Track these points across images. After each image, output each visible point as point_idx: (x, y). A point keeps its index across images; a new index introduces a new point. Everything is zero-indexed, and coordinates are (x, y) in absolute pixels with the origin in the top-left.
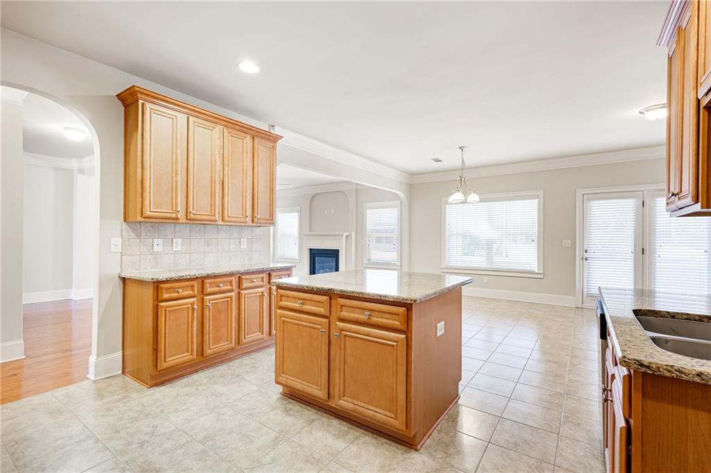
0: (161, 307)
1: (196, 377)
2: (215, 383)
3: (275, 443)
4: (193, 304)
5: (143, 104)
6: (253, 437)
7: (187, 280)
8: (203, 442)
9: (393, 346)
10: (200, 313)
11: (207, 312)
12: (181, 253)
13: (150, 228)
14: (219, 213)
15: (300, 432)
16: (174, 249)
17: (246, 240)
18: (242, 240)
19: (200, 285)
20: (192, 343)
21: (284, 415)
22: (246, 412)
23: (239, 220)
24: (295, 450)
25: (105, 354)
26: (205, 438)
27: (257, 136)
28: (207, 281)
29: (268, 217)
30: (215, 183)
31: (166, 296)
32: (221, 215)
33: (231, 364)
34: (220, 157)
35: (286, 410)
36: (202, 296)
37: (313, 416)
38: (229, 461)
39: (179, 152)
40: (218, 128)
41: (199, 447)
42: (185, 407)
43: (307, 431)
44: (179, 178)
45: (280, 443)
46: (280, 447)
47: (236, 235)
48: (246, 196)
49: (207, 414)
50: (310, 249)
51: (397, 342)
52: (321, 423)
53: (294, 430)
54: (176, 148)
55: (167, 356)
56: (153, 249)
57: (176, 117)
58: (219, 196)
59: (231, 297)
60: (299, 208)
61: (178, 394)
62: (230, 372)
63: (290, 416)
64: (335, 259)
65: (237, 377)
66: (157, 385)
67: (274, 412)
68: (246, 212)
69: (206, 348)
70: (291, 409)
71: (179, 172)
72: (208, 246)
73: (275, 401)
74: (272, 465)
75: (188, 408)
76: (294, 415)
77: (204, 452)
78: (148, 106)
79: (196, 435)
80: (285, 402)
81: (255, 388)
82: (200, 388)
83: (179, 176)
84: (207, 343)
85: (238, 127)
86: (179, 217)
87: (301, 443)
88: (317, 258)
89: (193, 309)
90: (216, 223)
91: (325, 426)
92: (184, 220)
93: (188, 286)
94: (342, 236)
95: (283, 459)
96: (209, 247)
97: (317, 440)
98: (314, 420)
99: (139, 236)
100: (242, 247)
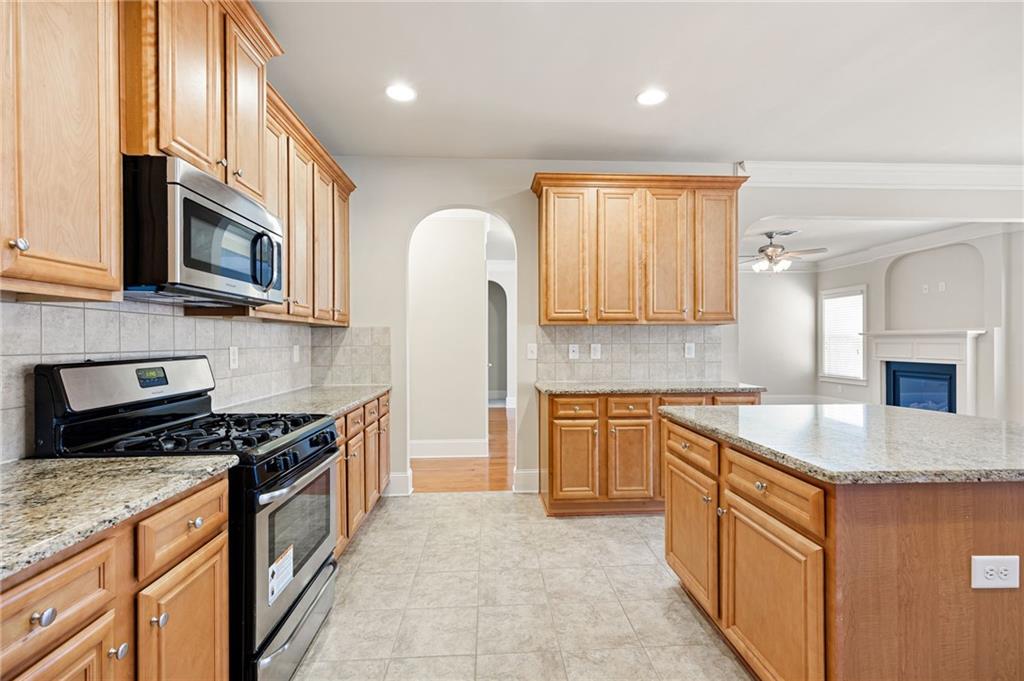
0: (557, 425)
1: (598, 520)
2: (611, 536)
3: (619, 642)
4: (593, 427)
5: (547, 190)
6: (602, 620)
7: (585, 395)
8: (550, 596)
9: (799, 561)
10: (603, 440)
11: (611, 441)
12: (599, 361)
13: (566, 332)
14: (640, 308)
15: (663, 648)
16: (593, 357)
17: (693, 345)
18: (687, 345)
19: (603, 405)
20: (593, 476)
21: (661, 613)
22: (618, 586)
23: (670, 316)
24: (638, 666)
25: (525, 467)
26: (555, 593)
27: (700, 188)
28: (611, 399)
29: (723, 309)
30: (634, 268)
31: (561, 412)
32: (643, 312)
33: (647, 519)
34: (640, 232)
35: (669, 610)
36: (606, 419)
37: (702, 637)
38: (558, 632)
39: (586, 238)
40: (638, 193)
41: (543, 600)
42: (563, 550)
43: (674, 652)
44: (587, 270)
45: (627, 645)
46: (623, 651)
47: (677, 338)
48: (682, 281)
49: (576, 568)
50: (888, 363)
51: (806, 556)
52: (705, 654)
53: (659, 641)
54: (583, 233)
55: (564, 484)
56: (568, 356)
57: (582, 194)
58: (640, 285)
59: (646, 426)
60: (864, 287)
61: (566, 534)
62: (638, 528)
63: (668, 618)
64: (946, 383)
65: (642, 538)
66: (556, 516)
67: (651, 603)
68: (682, 303)
69: (611, 488)
70: (676, 611)
71: (587, 261)
72: (636, 353)
73: (664, 590)
74: (596, 666)
75: (564, 553)
76: (674, 620)
77: (544, 607)
78: (552, 191)
79: (550, 586)
80: (676, 596)
81: (652, 561)
82: (592, 536)
83: (587, 266)
84: (612, 481)
85: (667, 184)
86: (588, 317)
87: (653, 663)
88: (903, 382)
89: (594, 435)
90: (636, 323)
91: (709, 661)
92: (595, 322)
93: (588, 404)
94: (964, 336)
95: (614, 668)
96: (638, 356)
97: (679, 672)
98: (697, 643)
99: (554, 341)
100: (686, 356)
